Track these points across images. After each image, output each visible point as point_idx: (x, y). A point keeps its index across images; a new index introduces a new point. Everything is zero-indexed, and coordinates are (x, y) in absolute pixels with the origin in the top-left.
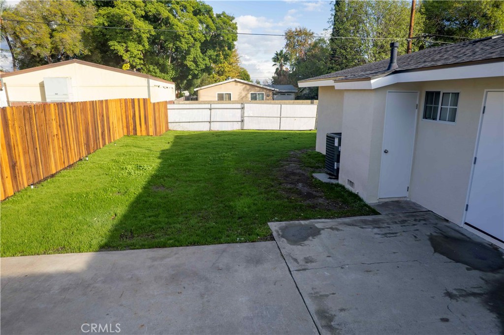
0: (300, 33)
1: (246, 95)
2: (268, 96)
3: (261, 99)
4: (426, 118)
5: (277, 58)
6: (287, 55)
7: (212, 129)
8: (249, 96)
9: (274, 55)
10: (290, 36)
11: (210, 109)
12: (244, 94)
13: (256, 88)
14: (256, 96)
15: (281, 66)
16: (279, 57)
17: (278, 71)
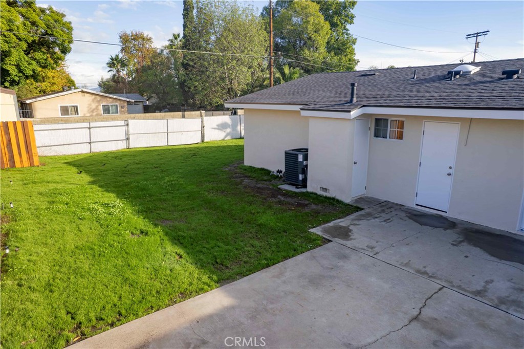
0: (137, 37)
1: (97, 106)
2: (122, 107)
3: (114, 111)
4: (377, 137)
5: (113, 63)
6: (124, 61)
7: (93, 150)
8: (101, 108)
9: (108, 60)
10: (125, 40)
11: (89, 128)
12: (94, 106)
13: (108, 99)
14: (109, 108)
15: (118, 72)
16: (115, 62)
17: (116, 78)
